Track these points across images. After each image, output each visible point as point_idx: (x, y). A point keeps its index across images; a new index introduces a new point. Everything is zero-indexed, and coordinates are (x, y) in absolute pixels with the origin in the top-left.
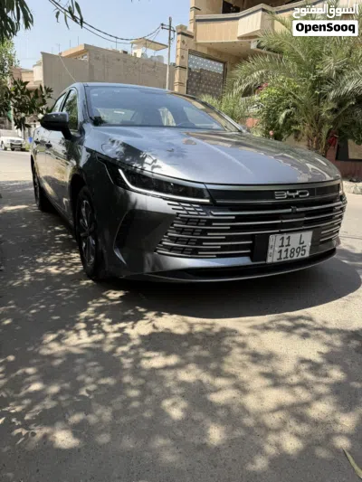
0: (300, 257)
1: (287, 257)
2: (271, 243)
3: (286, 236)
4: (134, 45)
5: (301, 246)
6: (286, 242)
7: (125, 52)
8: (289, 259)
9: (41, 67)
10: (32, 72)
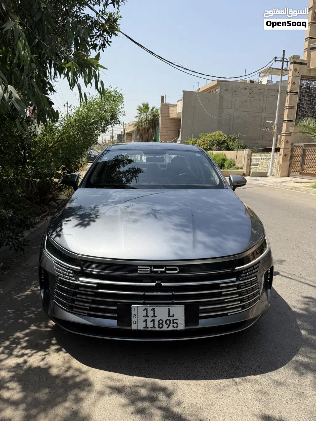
0: (171, 328)
1: (154, 327)
2: (133, 312)
3: (150, 308)
4: (261, 74)
5: (171, 319)
6: (150, 313)
7: (252, 82)
8: (157, 329)
9: (182, 102)
10: (176, 106)
